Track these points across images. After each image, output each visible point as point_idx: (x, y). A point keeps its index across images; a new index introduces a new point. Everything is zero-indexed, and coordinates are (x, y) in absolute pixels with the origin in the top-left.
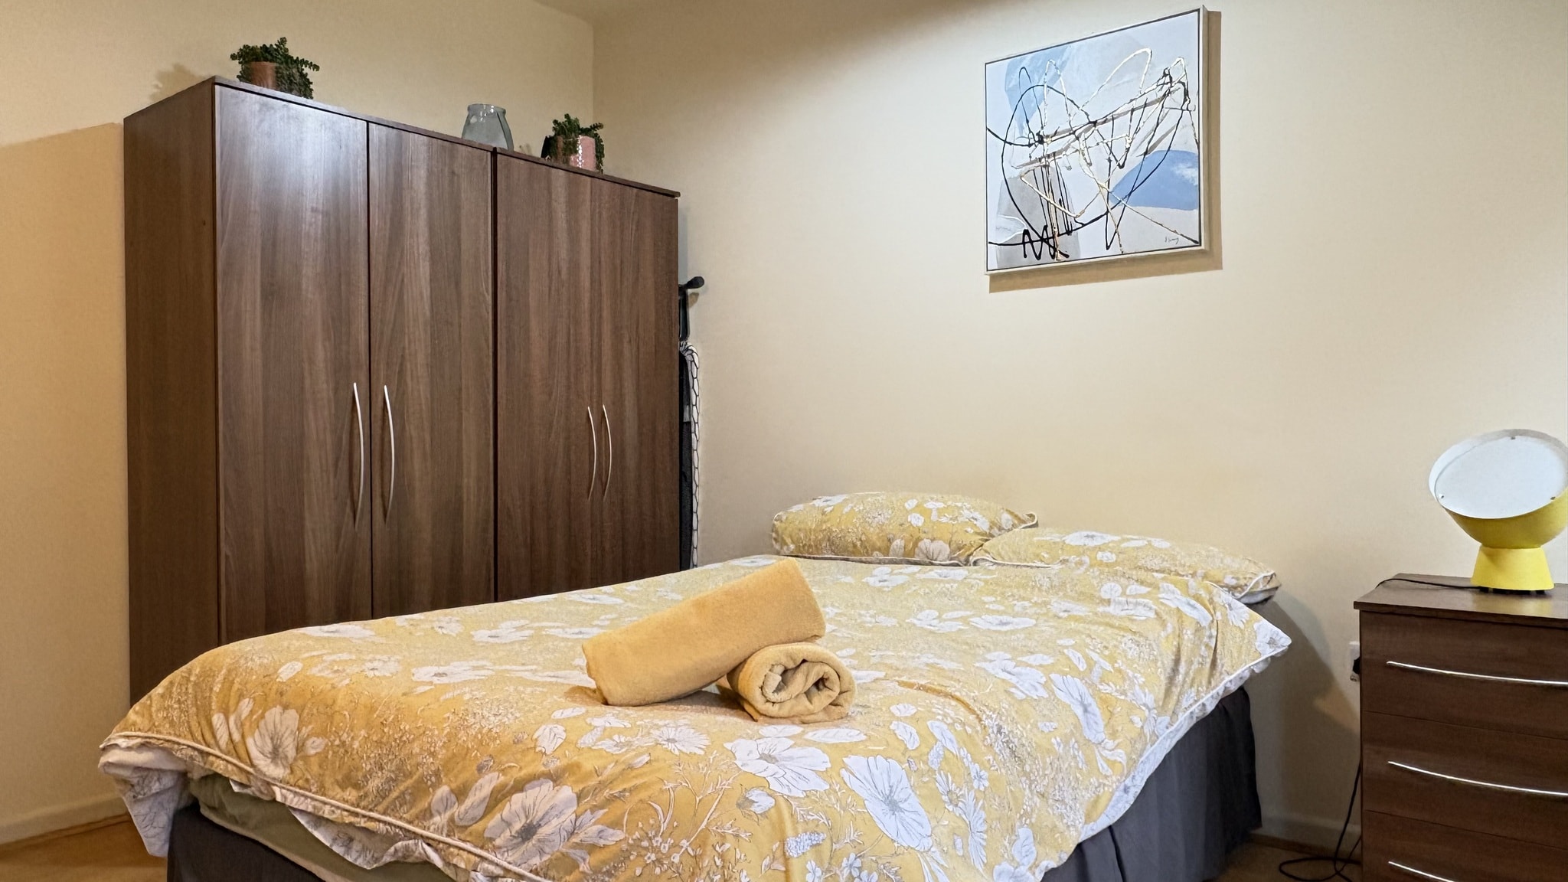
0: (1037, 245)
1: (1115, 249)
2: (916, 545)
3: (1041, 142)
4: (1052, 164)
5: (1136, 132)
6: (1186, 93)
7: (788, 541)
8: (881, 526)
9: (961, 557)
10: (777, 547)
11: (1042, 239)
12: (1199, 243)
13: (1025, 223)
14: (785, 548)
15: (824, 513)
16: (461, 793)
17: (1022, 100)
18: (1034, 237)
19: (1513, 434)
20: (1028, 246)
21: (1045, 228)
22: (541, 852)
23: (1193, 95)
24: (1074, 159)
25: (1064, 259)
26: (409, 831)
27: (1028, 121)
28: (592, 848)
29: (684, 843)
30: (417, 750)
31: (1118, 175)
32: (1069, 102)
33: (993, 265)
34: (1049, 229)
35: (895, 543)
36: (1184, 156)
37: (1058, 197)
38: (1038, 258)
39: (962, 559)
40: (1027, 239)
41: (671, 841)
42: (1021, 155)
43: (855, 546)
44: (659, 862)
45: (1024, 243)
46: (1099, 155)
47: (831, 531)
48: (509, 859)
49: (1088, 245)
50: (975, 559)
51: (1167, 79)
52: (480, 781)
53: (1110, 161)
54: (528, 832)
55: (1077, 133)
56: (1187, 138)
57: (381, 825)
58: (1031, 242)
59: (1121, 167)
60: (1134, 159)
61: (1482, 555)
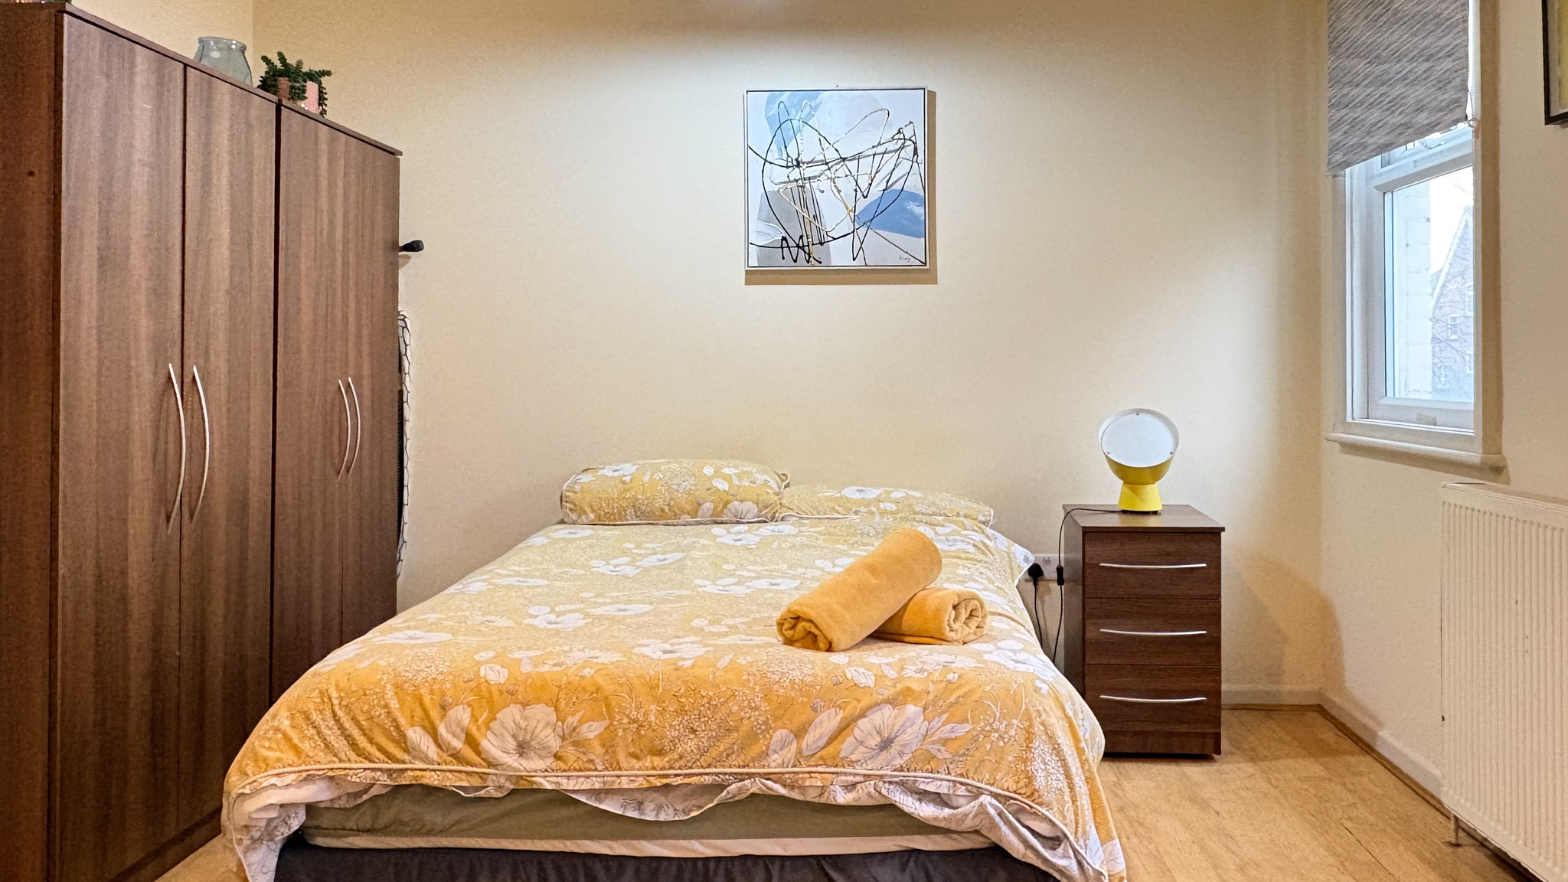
0: (794, 250)
1: (859, 261)
2: (725, 506)
3: (798, 166)
4: (807, 185)
5: (877, 172)
6: (916, 150)
7: (588, 510)
8: (689, 493)
9: (768, 515)
10: (574, 516)
11: (798, 246)
12: (925, 264)
13: (783, 231)
14: (583, 517)
15: (623, 483)
16: (800, 733)
17: (781, 128)
18: (791, 243)
19: (1138, 412)
20: (786, 250)
21: (801, 237)
22: (901, 754)
23: (920, 152)
24: (824, 184)
25: (818, 264)
26: (742, 774)
27: (786, 147)
28: (945, 742)
29: (1015, 722)
31: (862, 204)
32: (822, 139)
33: (753, 262)
34: (805, 238)
35: (704, 506)
36: (913, 197)
37: (812, 213)
38: (795, 261)
39: (769, 516)
40: (785, 244)
41: (1005, 723)
42: (781, 174)
43: (663, 510)
45: (782, 248)
46: (847, 186)
47: (637, 500)
48: (870, 767)
49: (839, 254)
50: (782, 516)
51: (902, 136)
52: (817, 720)
53: (856, 191)
54: (886, 744)
55: (830, 165)
56: (914, 184)
57: (707, 777)
58: (789, 247)
59: (865, 197)
60: (875, 193)
61: (1126, 489)
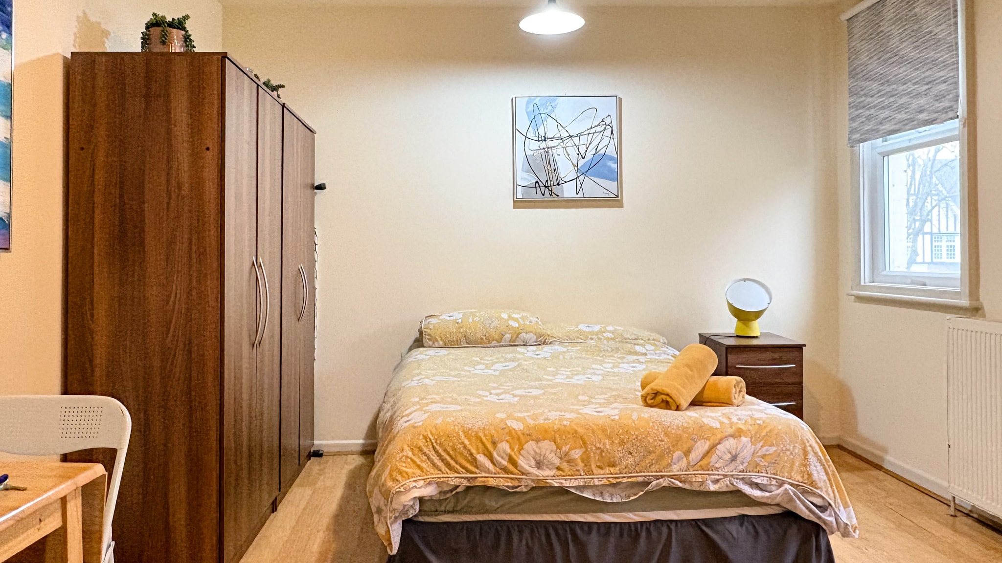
0: (543, 189)
1: (580, 195)
2: (517, 336)
3: (545, 140)
4: (550, 151)
5: (590, 144)
6: (612, 131)
7: (439, 339)
8: (496, 328)
9: (542, 341)
10: (431, 343)
11: (545, 186)
12: (618, 196)
13: (536, 178)
14: (436, 343)
15: (458, 323)
16: (687, 453)
17: (534, 119)
18: (541, 185)
19: (745, 280)
20: (538, 189)
21: (547, 181)
22: (742, 463)
23: (615, 132)
24: (560, 151)
25: (556, 197)
26: (658, 476)
27: (538, 129)
28: (764, 456)
29: (797, 445)
30: (651, 441)
31: (582, 162)
32: (559, 125)
33: (519, 195)
34: (549, 182)
35: (506, 336)
36: (611, 158)
37: (553, 167)
38: (543, 195)
40: (537, 185)
41: (792, 446)
42: (535, 145)
43: (482, 339)
44: (791, 453)
45: (536, 187)
46: (573, 152)
47: (466, 332)
48: (726, 471)
49: (569, 191)
50: (550, 341)
51: (604, 123)
52: (696, 446)
53: (578, 154)
54: (734, 458)
55: (563, 140)
56: (611, 151)
57: (640, 478)
58: (540, 187)
59: (583, 158)
60: (589, 156)
61: (740, 324)
